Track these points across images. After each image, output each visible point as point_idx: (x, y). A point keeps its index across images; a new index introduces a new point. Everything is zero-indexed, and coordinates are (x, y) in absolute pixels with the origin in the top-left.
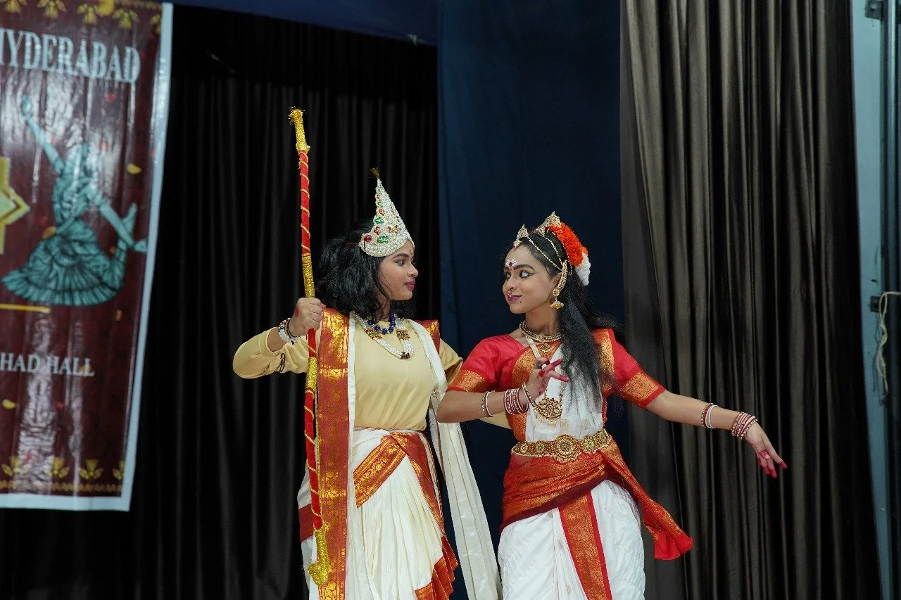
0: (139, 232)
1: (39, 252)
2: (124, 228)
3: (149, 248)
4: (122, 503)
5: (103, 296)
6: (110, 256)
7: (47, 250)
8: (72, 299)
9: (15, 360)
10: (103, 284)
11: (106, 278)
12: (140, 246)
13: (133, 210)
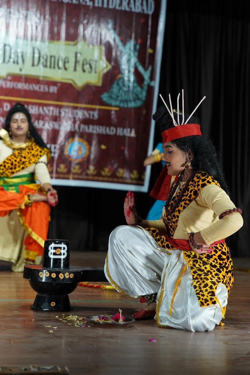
0: (152, 78)
1: (115, 85)
2: (146, 75)
3: (156, 84)
4: (145, 189)
5: (139, 104)
6: (142, 87)
7: (118, 84)
8: (127, 104)
9: (106, 129)
10: (139, 99)
11: (140, 96)
12: (152, 84)
13: (150, 68)
